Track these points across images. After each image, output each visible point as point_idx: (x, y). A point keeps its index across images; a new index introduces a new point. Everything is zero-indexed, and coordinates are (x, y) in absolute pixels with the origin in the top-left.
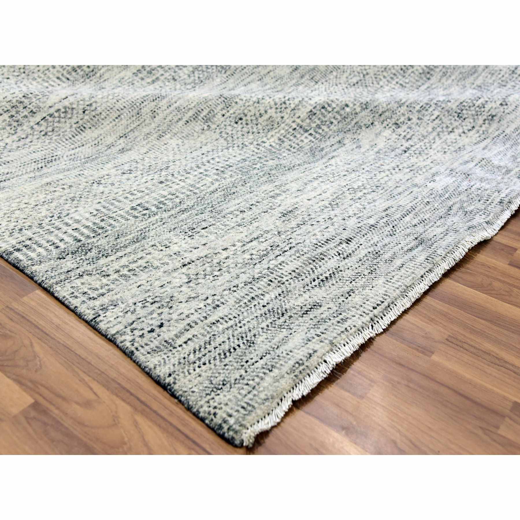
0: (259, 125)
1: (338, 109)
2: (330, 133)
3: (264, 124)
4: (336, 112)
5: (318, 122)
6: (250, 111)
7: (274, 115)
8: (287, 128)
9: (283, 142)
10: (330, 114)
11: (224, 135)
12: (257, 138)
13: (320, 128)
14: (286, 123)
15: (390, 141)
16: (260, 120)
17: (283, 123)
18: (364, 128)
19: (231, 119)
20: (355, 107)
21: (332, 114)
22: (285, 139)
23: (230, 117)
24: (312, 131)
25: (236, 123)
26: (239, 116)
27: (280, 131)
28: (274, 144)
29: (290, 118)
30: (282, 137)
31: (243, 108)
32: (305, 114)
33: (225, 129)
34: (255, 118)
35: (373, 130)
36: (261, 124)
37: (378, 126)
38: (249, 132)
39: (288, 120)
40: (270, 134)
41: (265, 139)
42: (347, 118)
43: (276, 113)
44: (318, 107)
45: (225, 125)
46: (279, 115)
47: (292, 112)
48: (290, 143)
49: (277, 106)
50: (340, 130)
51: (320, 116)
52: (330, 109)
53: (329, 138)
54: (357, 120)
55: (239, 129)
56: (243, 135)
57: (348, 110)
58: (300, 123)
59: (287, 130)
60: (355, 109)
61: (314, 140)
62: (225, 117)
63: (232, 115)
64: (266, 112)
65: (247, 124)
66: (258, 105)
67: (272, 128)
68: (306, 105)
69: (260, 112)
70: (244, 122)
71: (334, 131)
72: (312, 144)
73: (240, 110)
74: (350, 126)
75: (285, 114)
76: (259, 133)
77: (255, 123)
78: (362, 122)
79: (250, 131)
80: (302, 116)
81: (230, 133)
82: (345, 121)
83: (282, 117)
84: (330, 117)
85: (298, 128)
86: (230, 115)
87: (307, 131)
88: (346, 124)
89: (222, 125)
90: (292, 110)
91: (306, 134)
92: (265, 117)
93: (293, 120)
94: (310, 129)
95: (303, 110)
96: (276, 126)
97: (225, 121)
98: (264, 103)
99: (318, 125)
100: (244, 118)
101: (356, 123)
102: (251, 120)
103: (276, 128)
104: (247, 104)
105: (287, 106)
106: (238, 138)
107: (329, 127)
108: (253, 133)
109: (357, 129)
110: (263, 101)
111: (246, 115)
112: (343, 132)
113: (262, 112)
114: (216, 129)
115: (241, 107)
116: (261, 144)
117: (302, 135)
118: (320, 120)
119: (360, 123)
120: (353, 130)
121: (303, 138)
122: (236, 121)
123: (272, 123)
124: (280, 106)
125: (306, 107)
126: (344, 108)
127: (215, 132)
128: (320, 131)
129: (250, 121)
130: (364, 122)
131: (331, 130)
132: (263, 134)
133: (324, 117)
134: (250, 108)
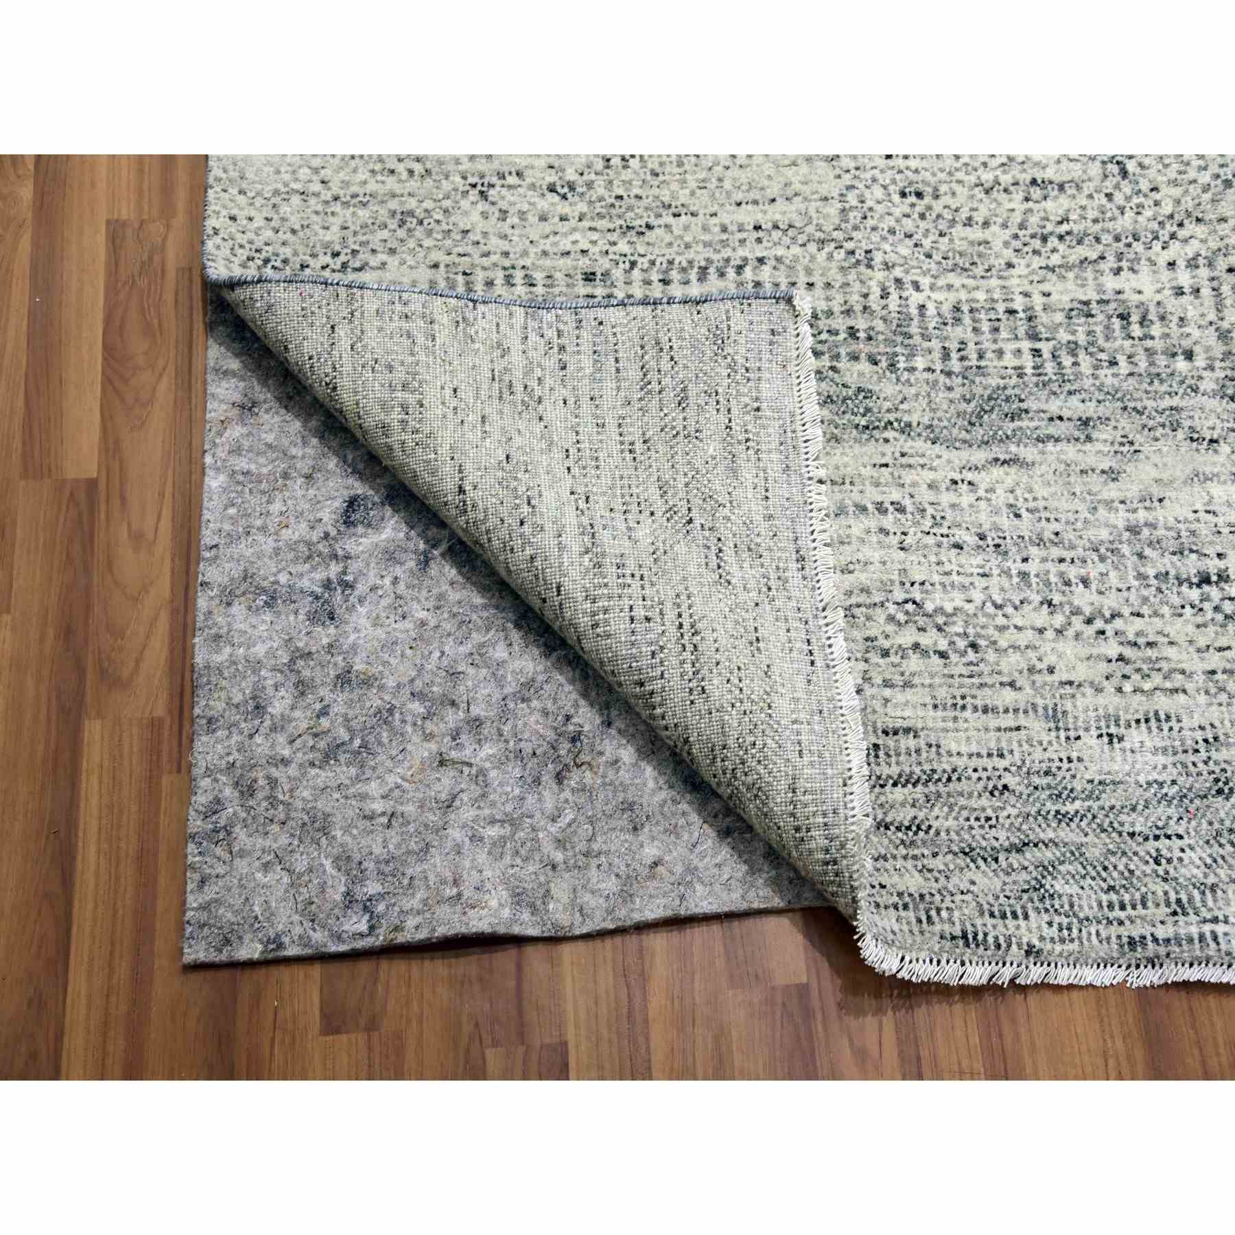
0: (946, 239)
1: (1158, 344)
2: (1088, 383)
3: (960, 245)
4: (1147, 350)
5: (1082, 338)
6: (954, 194)
7: (997, 245)
8: (996, 296)
9: (958, 320)
10: (1128, 343)
11: (852, 198)
12: (914, 263)
13: (1073, 353)
14: (1007, 283)
15: (1210, 517)
16: (959, 231)
17: (1000, 278)
18: (1180, 435)
19: (898, 177)
20: (1205, 374)
21: (1133, 346)
22: (967, 320)
23: (900, 172)
24: (1045, 348)
25: (903, 195)
26: (921, 187)
27: (977, 288)
28: (931, 310)
29: (1026, 282)
30: (965, 308)
31: (942, 176)
32: (1066, 298)
33: (867, 187)
34: (950, 217)
35: (1199, 458)
36: (951, 240)
37: (1221, 459)
38: (910, 236)
39: (1015, 281)
40: (952, 278)
41: (925, 282)
42: (1162, 381)
43: (1006, 244)
44: (1113, 305)
45: (874, 180)
46: (1008, 254)
47: (1043, 272)
48: (969, 336)
49: (1021, 233)
50: (1119, 395)
51: (1099, 329)
52: (1136, 331)
53: (1070, 393)
54: (1182, 404)
55: (897, 212)
56: (892, 232)
57: (1181, 364)
58: (1038, 308)
59: (993, 300)
60: (1200, 378)
61: (1029, 371)
62: (890, 162)
63: (909, 174)
64: (986, 224)
65: (922, 216)
66: (983, 195)
67: (966, 270)
68: (1090, 282)
69: (975, 214)
70: (921, 205)
71: (1102, 385)
72: (1014, 380)
73: (934, 175)
74: (1150, 404)
75: (1023, 262)
76: (929, 256)
77: (940, 227)
78: (1191, 417)
79: (916, 236)
80: (1054, 297)
81: (869, 203)
82: (1152, 382)
83: (1010, 265)
84: (1122, 347)
85: (1021, 315)
86: (902, 167)
87: (1034, 337)
88: (1147, 392)
89: (868, 175)
90: (1047, 267)
91: (1026, 345)
92: (976, 234)
93: (1028, 288)
94: (1047, 339)
95: (1070, 285)
96: (979, 271)
97: (882, 171)
98: (999, 204)
99: (1076, 343)
100: (928, 200)
101: (1172, 409)
102: (939, 216)
103: (974, 278)
104: (960, 175)
105: (1043, 250)
106: (874, 229)
107: (1096, 368)
108: (916, 245)
109: (1163, 426)
110: (1003, 197)
111: (937, 197)
112: (1119, 404)
113: (979, 218)
114: (848, 171)
115: (942, 170)
116: (909, 286)
117: (1016, 338)
118: (1090, 338)
119: (1184, 415)
120: (1149, 417)
121: (1009, 347)
122: (907, 190)
123: (976, 259)
124: (1027, 239)
125: (1083, 286)
126: (1174, 355)
127: (839, 177)
128: (1067, 361)
129: (934, 216)
130: (1197, 423)
131: (1095, 376)
132: (933, 266)
133: (1107, 338)
134: (958, 189)
